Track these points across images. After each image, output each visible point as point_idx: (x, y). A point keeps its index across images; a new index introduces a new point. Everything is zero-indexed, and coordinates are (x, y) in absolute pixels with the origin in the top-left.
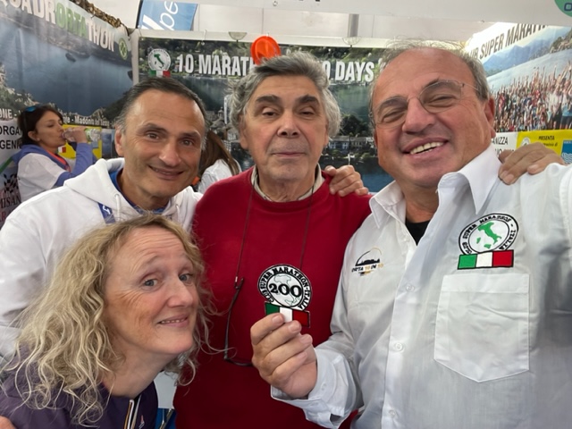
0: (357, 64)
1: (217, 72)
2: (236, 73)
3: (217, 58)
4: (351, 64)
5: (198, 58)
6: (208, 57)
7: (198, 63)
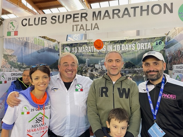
0: (129, 45)
1: (84, 52)
2: (90, 51)
3: (84, 47)
4: (127, 45)
5: (78, 48)
6: (81, 48)
7: (78, 50)
